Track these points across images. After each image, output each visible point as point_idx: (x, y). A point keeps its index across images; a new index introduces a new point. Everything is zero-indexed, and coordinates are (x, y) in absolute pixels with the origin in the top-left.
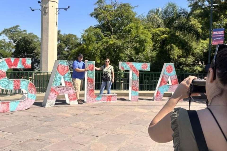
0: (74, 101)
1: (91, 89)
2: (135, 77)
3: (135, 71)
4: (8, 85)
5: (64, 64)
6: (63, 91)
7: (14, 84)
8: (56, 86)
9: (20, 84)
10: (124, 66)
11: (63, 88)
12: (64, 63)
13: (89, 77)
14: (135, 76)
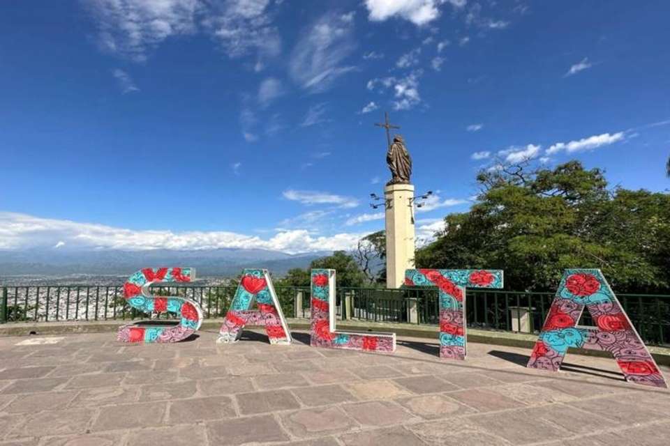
0: (279, 339)
1: (320, 320)
2: (449, 302)
3: (448, 287)
4: (144, 305)
5: (256, 275)
6: (254, 319)
7: (155, 304)
8: (238, 311)
9: (166, 304)
10: (414, 277)
11: (253, 314)
12: (256, 273)
13: (316, 298)
14: (451, 299)
